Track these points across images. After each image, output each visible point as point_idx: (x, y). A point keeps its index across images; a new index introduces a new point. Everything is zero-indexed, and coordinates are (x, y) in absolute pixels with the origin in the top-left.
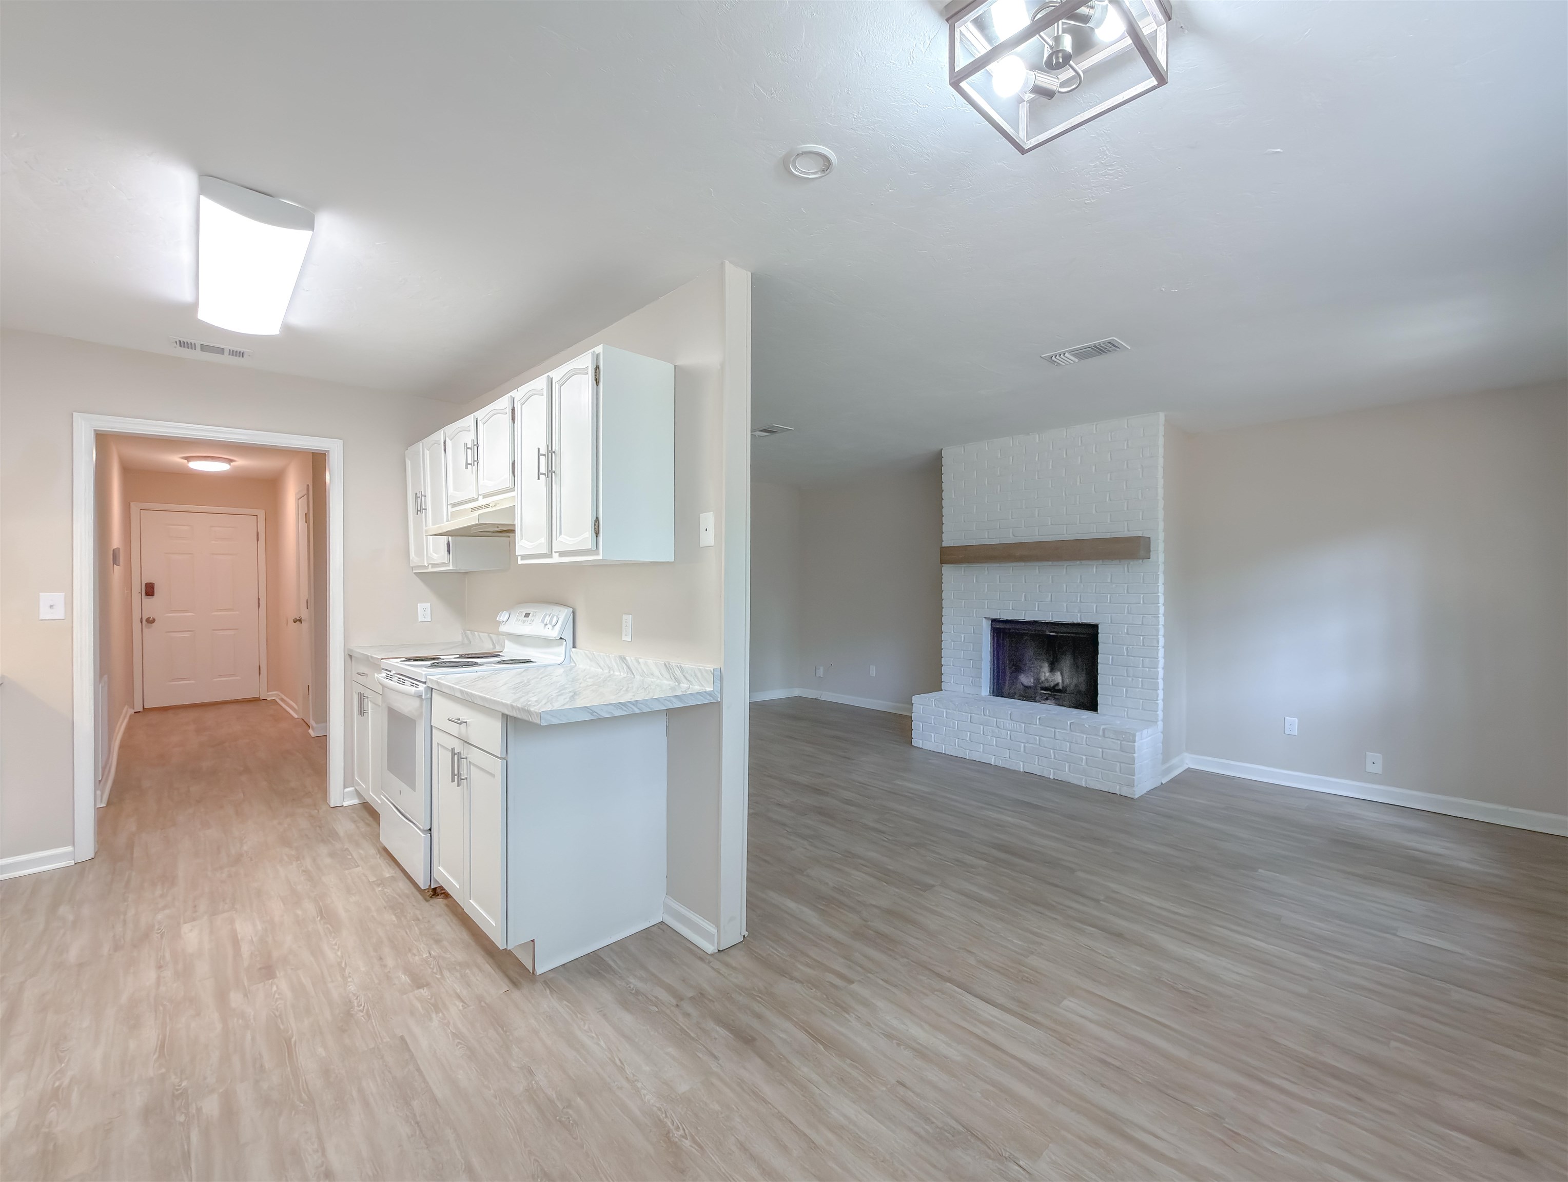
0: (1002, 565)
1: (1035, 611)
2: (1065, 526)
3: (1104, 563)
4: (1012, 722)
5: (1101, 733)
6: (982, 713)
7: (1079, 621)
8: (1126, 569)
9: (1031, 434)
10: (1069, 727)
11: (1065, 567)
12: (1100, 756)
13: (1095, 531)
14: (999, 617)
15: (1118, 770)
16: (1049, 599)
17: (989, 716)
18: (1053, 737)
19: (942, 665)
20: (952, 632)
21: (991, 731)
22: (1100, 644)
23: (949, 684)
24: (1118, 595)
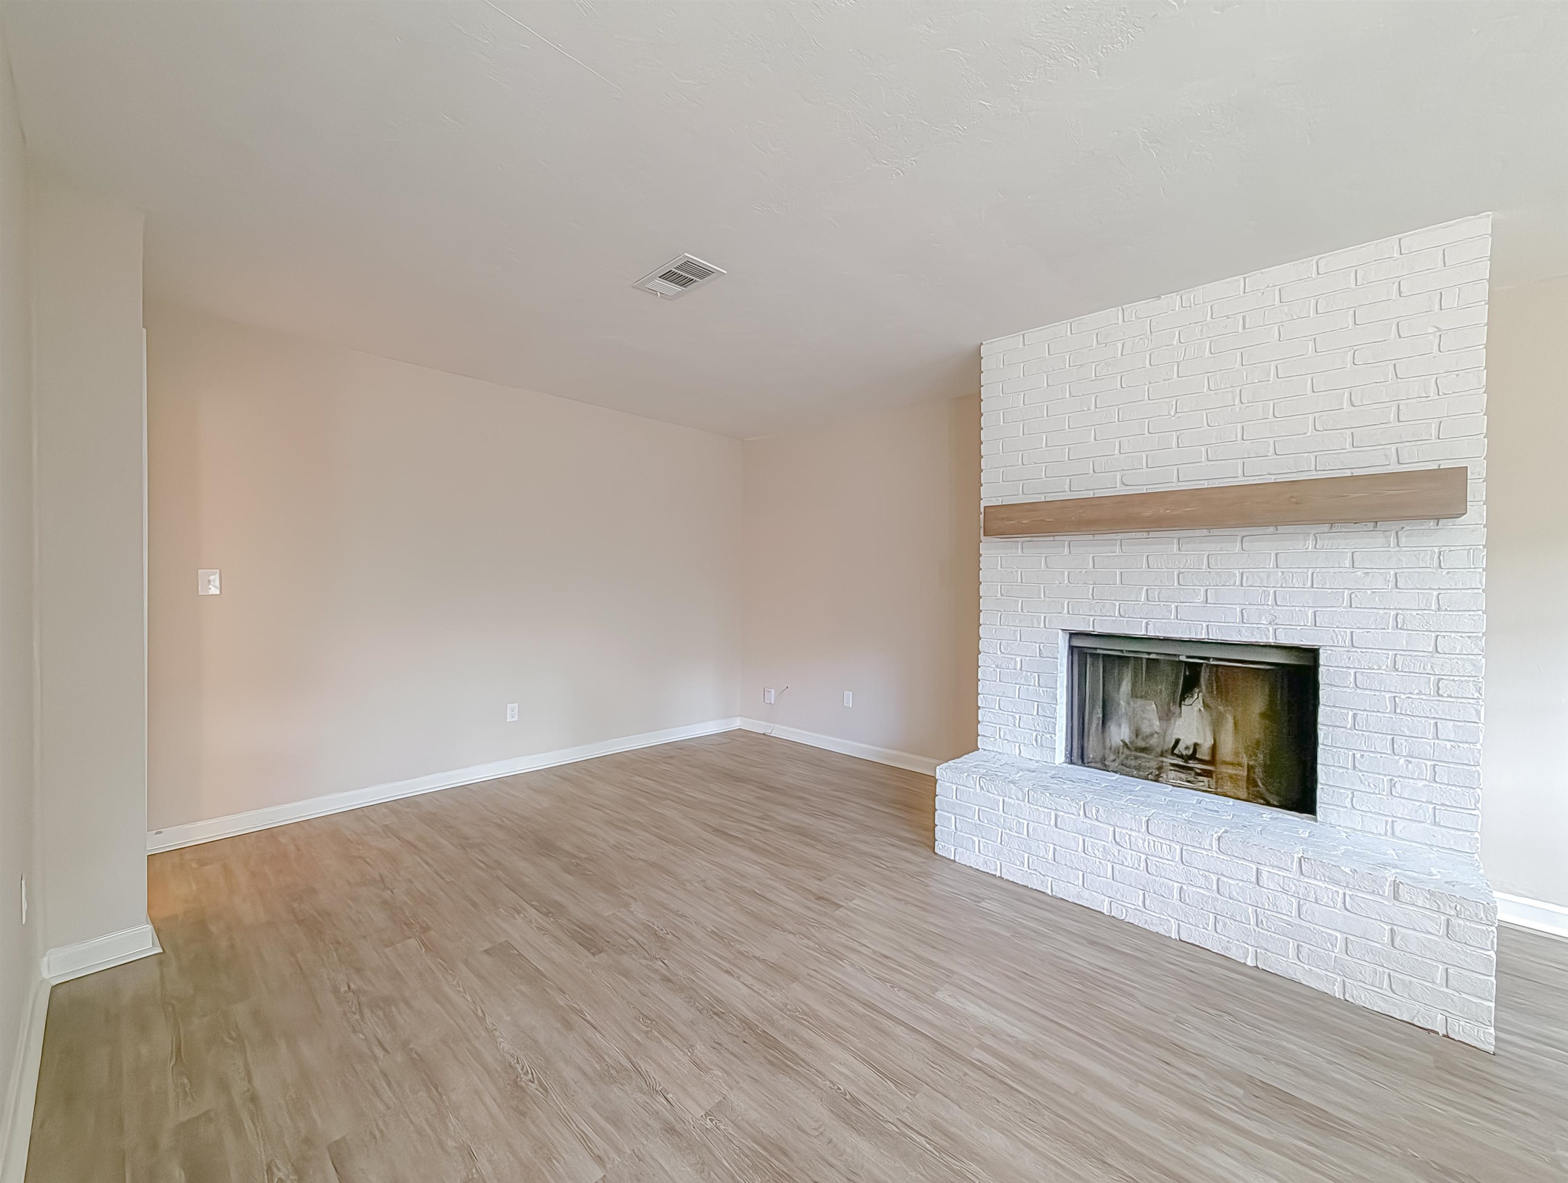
0: (1098, 537)
1: (1170, 619)
2: (1240, 462)
3: (1334, 530)
4: (1151, 838)
5: (1388, 890)
6: (1082, 813)
7: (1271, 641)
8: (1393, 540)
9: (1163, 297)
10: (1295, 865)
11: (1239, 538)
12: (1386, 939)
13: (1313, 468)
14: (1091, 629)
15: (1439, 977)
16: (1202, 598)
17: (1097, 820)
18: (1254, 879)
19: (979, 708)
20: (999, 652)
21: (1101, 849)
22: (1321, 687)
23: (992, 740)
24: (1369, 592)
